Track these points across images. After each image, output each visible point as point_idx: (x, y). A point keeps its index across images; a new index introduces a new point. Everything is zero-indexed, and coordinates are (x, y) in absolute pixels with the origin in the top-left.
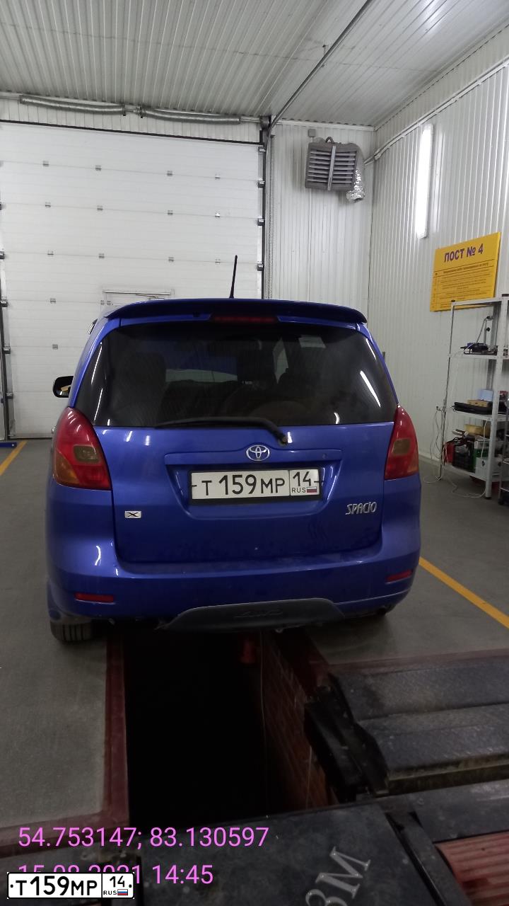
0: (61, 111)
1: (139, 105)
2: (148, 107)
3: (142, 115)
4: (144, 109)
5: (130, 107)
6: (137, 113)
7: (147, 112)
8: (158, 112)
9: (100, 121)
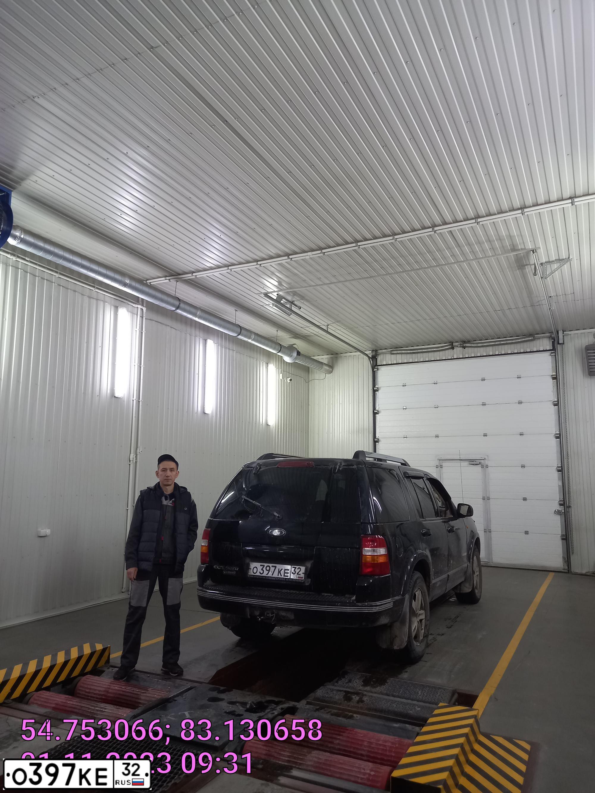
0: (420, 354)
1: (461, 342)
2: (469, 342)
3: (464, 347)
4: (464, 343)
5: (457, 344)
6: (461, 347)
7: (467, 345)
8: (474, 344)
9: (438, 356)
